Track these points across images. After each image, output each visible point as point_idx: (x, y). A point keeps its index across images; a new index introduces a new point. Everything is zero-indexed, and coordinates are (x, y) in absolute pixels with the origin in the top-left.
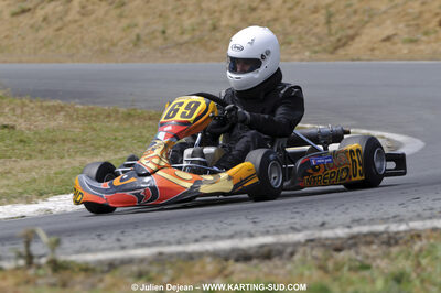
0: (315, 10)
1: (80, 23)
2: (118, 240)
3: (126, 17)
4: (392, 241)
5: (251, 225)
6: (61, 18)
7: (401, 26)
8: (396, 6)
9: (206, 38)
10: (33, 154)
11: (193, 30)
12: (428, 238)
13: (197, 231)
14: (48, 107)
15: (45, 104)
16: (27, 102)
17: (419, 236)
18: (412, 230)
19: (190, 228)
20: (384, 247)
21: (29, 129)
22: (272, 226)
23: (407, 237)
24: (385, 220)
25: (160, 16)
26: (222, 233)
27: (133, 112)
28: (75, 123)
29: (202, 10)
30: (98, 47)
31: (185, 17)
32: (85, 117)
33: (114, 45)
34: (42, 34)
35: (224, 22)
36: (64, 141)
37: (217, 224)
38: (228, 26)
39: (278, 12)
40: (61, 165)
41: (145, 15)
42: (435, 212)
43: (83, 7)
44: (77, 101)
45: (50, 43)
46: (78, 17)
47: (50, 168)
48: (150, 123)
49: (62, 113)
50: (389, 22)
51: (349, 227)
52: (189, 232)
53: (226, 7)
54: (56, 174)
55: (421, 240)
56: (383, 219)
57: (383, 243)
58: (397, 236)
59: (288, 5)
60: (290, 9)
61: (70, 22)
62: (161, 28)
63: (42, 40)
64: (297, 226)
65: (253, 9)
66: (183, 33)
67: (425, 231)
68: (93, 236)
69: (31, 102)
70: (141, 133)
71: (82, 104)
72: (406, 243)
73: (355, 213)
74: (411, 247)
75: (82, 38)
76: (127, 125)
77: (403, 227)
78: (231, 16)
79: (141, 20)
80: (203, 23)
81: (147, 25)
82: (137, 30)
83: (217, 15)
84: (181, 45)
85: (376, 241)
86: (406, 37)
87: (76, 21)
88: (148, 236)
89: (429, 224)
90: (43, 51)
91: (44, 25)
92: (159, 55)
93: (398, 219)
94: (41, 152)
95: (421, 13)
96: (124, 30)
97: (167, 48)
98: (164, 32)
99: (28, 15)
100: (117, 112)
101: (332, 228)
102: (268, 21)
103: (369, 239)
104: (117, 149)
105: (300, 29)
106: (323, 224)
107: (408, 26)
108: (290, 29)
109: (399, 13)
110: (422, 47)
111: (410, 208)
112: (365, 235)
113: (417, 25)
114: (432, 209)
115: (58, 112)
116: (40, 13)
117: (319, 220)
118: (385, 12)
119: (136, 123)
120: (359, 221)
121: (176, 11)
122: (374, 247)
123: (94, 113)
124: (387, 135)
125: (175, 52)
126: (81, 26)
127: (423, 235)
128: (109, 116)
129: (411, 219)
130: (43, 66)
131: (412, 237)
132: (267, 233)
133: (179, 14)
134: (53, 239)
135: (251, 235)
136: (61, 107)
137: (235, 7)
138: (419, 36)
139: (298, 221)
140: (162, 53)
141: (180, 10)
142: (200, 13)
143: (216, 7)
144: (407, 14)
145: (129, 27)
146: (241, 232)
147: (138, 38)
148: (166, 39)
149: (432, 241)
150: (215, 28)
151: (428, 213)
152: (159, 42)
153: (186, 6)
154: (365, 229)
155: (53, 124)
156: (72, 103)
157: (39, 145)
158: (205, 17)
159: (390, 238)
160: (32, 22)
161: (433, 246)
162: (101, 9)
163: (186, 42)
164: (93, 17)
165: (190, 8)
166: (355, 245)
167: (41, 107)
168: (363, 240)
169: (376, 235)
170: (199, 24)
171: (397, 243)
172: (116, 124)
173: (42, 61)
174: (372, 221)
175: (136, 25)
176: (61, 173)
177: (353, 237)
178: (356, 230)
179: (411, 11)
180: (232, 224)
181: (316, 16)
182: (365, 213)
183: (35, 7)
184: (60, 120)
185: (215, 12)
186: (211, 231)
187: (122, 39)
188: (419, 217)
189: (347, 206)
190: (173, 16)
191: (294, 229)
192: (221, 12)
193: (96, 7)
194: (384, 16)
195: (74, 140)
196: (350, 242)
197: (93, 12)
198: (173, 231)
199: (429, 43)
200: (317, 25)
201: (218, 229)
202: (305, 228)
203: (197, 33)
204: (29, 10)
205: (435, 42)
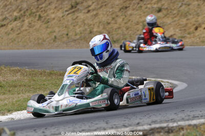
0: (138, 23)
1: (28, 31)
2: (43, 132)
3: (50, 28)
4: (170, 131)
5: (105, 124)
6: (19, 29)
7: (177, 30)
8: (175, 21)
9: (87, 37)
10: (6, 92)
11: (81, 33)
12: (187, 129)
13: (81, 127)
14: (13, 70)
15: (11, 69)
16: (3, 68)
17: (182, 128)
18: (179, 126)
19: (77, 126)
20: (166, 134)
21: (4, 81)
22: (115, 125)
23: (177, 129)
24: (167, 121)
25: (66, 27)
26: (91, 128)
27: (52, 72)
28: (25, 78)
29: (85, 24)
30: (36, 42)
31: (77, 27)
32: (30, 75)
33: (44, 41)
34: (11, 36)
35: (95, 30)
36: (20, 86)
37: (90, 124)
38: (97, 31)
39: (120, 25)
40: (18, 97)
41: (59, 27)
42: (191, 117)
43: (30, 24)
44: (26, 67)
45: (15, 40)
46: (27, 28)
47: (13, 99)
48: (61, 77)
49: (19, 73)
50: (172, 28)
51: (150, 125)
52: (76, 128)
53: (96, 23)
54: (16, 101)
55: (183, 130)
56: (166, 121)
57: (166, 132)
58: (173, 129)
59: (125, 21)
60: (126, 23)
61: (24, 30)
62: (66, 33)
63: (11, 39)
64: (126, 124)
65: (109, 23)
66: (76, 35)
67: (185, 126)
68: (32, 130)
69: (5, 68)
70: (56, 82)
71: (28, 69)
72: (177, 132)
73: (154, 118)
74: (179, 134)
75: (29, 38)
76: (49, 78)
77: (175, 125)
78: (99, 27)
79: (57, 29)
80: (86, 30)
81: (59, 31)
82: (55, 34)
83: (92, 26)
84: (75, 40)
85: (162, 131)
86: (180, 35)
87: (26, 30)
88: (57, 130)
89: (187, 123)
90: (11, 44)
91: (11, 32)
92: (65, 45)
93: (173, 121)
94: (9, 91)
95: (187, 24)
96: (49, 34)
97: (69, 42)
98: (67, 35)
99: (4, 27)
100: (45, 72)
101: (143, 125)
102: (116, 29)
103: (159, 130)
104: (45, 89)
105: (130, 32)
106: (138, 124)
107: (180, 30)
108: (126, 33)
109: (176, 24)
110: (187, 40)
111: (179, 116)
112: (157, 128)
113: (185, 30)
114: (189, 116)
115: (17, 72)
116: (10, 27)
117: (137, 121)
118: (170, 24)
119: (54, 77)
120: (155, 122)
121: (73, 25)
122: (162, 134)
123: (34, 73)
124: (170, 81)
125: (73, 43)
126: (29, 32)
127: (185, 128)
128: (41, 74)
129: (179, 121)
130: (11, 51)
131: (179, 129)
132: (112, 128)
133: (74, 26)
134: (12, 132)
135: (105, 129)
136: (19, 70)
137: (100, 22)
138: (186, 35)
139: (127, 122)
140: (66, 44)
141: (75, 24)
142: (84, 26)
143: (91, 23)
144: (179, 25)
145: (51, 32)
146: (100, 128)
147: (55, 37)
148: (68, 38)
149: (189, 131)
150: (91, 32)
151: (187, 118)
152: (65, 39)
153: (78, 22)
154: (157, 126)
155: (15, 78)
156: (24, 68)
157: (8, 88)
158: (86, 27)
159: (169, 129)
160: (6, 31)
161: (189, 133)
162: (38, 24)
163: (78, 39)
164: (34, 28)
165: (80, 23)
166: (153, 133)
167: (10, 70)
168: (157, 131)
169: (162, 128)
170: (83, 31)
171: (172, 132)
172: (44, 78)
173: (10, 49)
174: (161, 122)
175: (54, 32)
176: (18, 101)
177: (152, 129)
178: (153, 126)
179: (182, 23)
180: (97, 124)
181: (138, 26)
182: (158, 118)
183: (8, 24)
184: (19, 76)
185: (91, 25)
186: (87, 127)
187: (48, 38)
188: (183, 119)
189: (150, 115)
190: (71, 27)
191: (125, 126)
192: (94, 25)
193: (36, 23)
194: (170, 26)
195: (25, 86)
196: (151, 132)
197: (34, 26)
198: (69, 128)
199: (190, 38)
200: (138, 31)
201: (89, 127)
202: (130, 125)
203: (83, 35)
204: (5, 25)
205: (193, 37)
